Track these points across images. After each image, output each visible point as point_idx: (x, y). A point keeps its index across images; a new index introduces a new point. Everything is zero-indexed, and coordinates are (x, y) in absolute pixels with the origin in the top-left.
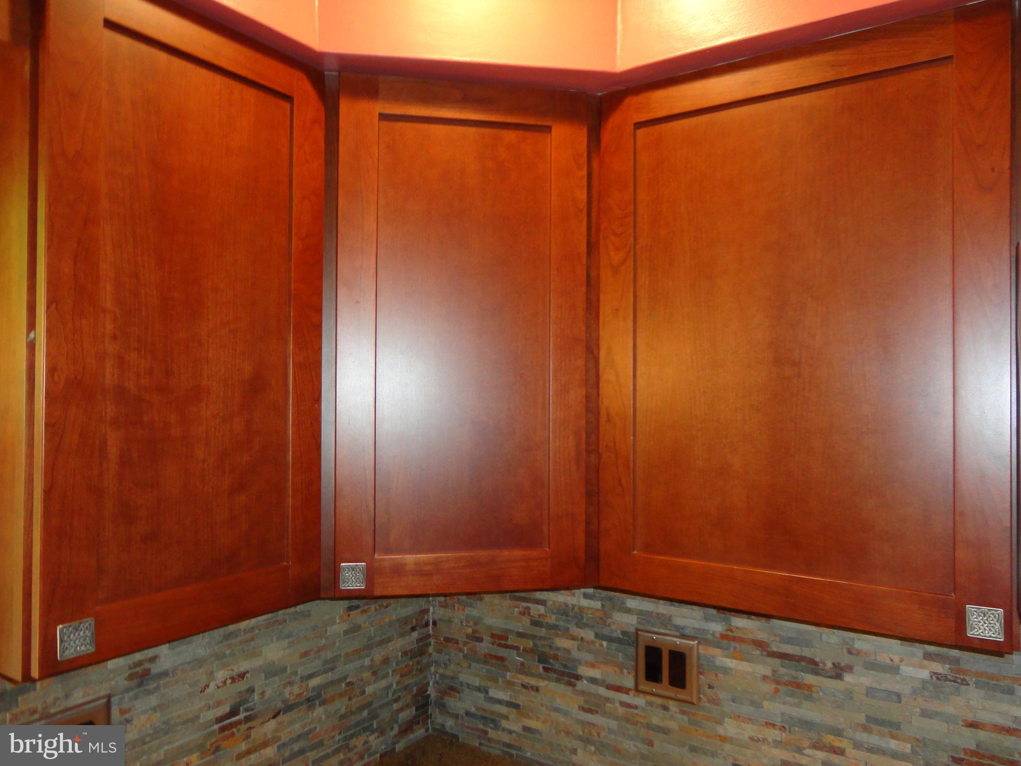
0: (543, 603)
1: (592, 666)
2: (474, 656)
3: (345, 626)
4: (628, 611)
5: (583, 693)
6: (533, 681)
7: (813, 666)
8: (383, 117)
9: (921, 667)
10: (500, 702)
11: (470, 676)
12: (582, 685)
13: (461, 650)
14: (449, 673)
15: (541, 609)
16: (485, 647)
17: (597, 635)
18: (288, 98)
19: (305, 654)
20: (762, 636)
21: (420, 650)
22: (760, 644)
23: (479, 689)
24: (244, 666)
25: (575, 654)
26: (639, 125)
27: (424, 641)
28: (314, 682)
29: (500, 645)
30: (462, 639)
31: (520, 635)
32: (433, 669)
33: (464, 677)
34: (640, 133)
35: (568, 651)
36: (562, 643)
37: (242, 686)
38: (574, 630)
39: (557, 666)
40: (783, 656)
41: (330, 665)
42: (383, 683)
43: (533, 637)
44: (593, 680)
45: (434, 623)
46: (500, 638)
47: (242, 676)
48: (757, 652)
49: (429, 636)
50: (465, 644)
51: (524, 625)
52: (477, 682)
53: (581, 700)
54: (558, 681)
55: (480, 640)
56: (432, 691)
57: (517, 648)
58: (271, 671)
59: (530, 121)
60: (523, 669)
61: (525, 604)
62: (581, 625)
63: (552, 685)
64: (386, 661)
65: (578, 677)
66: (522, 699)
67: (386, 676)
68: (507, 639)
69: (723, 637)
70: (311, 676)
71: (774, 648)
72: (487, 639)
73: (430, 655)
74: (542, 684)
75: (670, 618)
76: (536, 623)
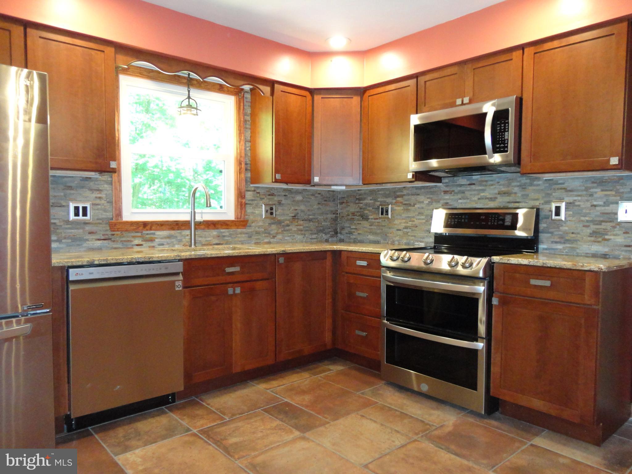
0: (362, 203)
1: (371, 215)
2: (347, 220)
3: (317, 207)
4: (378, 201)
5: (370, 222)
6: (359, 222)
7: (410, 205)
8: (322, 98)
9: (427, 201)
10: (353, 229)
11: (347, 225)
12: (369, 220)
13: (345, 219)
14: (342, 225)
15: (362, 205)
16: (349, 217)
17: (373, 208)
18: (305, 96)
19: (309, 210)
20: (402, 201)
21: (335, 219)
22: (401, 203)
23: (349, 227)
24: (297, 208)
25: (369, 214)
26: (369, 96)
27: (336, 217)
28: (311, 217)
29: (353, 215)
30: (345, 216)
31: (357, 212)
32: (339, 225)
33: (345, 225)
34: (370, 97)
35: (367, 213)
36: (366, 212)
37: (296, 212)
38: (368, 208)
39: (365, 217)
40: (405, 204)
41: (314, 214)
42: (326, 224)
43: (360, 212)
44: (372, 219)
45: (339, 214)
46: (353, 214)
47: (296, 210)
48: (401, 204)
49: (338, 217)
50: (346, 217)
51: (358, 210)
52: (348, 225)
53: (369, 224)
54: (365, 221)
55: (349, 215)
56: (338, 230)
57: (357, 215)
58: (302, 211)
59: (349, 96)
60: (358, 220)
61: (358, 204)
62: (369, 207)
63: (364, 222)
64: (327, 218)
65: (369, 219)
66: (358, 227)
67: (327, 222)
68: (354, 213)
69: (395, 203)
70: (310, 215)
71: (404, 203)
72: (351, 215)
73: (338, 222)
74: (361, 222)
75: (386, 201)
76: (361, 209)
